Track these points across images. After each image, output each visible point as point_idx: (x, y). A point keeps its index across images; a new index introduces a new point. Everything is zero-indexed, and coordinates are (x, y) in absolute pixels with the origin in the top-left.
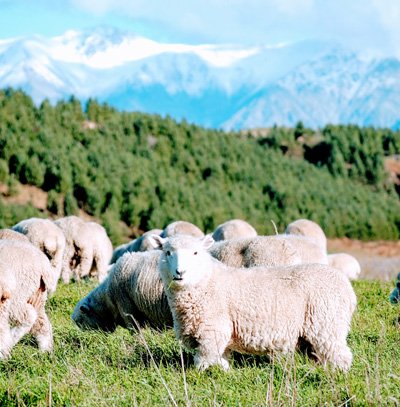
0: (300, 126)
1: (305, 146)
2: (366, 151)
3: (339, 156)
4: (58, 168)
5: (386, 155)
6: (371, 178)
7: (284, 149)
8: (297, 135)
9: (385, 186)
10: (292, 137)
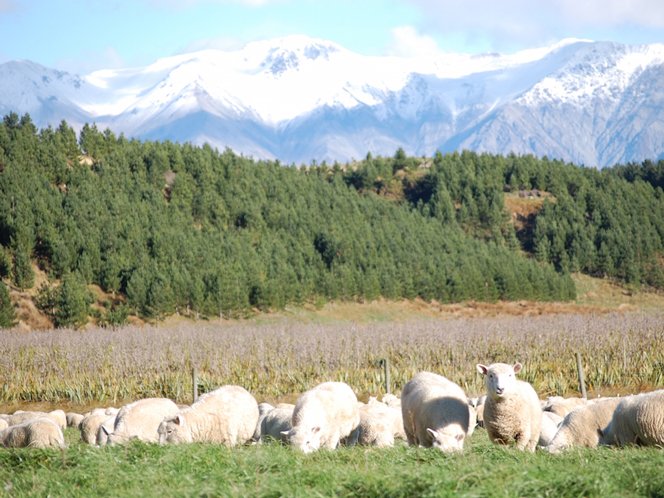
0: (400, 155)
1: (405, 182)
2: (481, 186)
3: (445, 193)
4: (15, 217)
5: (507, 190)
6: (484, 219)
7: (379, 185)
8: (396, 167)
9: (503, 231)
10: (390, 170)
